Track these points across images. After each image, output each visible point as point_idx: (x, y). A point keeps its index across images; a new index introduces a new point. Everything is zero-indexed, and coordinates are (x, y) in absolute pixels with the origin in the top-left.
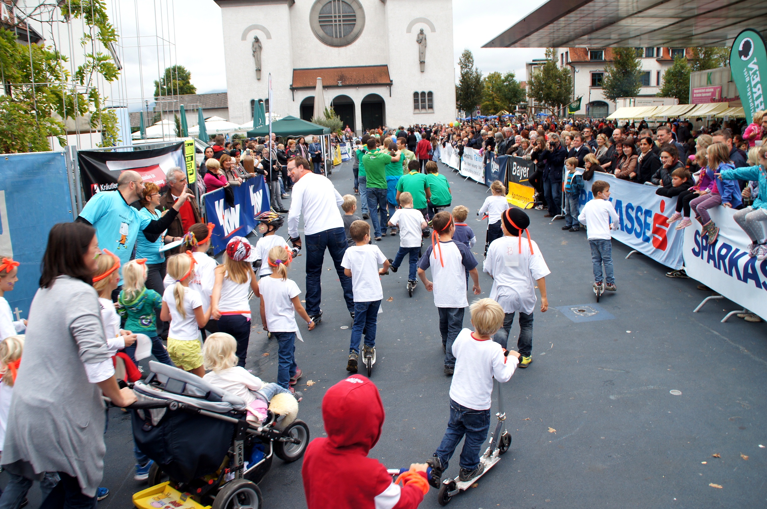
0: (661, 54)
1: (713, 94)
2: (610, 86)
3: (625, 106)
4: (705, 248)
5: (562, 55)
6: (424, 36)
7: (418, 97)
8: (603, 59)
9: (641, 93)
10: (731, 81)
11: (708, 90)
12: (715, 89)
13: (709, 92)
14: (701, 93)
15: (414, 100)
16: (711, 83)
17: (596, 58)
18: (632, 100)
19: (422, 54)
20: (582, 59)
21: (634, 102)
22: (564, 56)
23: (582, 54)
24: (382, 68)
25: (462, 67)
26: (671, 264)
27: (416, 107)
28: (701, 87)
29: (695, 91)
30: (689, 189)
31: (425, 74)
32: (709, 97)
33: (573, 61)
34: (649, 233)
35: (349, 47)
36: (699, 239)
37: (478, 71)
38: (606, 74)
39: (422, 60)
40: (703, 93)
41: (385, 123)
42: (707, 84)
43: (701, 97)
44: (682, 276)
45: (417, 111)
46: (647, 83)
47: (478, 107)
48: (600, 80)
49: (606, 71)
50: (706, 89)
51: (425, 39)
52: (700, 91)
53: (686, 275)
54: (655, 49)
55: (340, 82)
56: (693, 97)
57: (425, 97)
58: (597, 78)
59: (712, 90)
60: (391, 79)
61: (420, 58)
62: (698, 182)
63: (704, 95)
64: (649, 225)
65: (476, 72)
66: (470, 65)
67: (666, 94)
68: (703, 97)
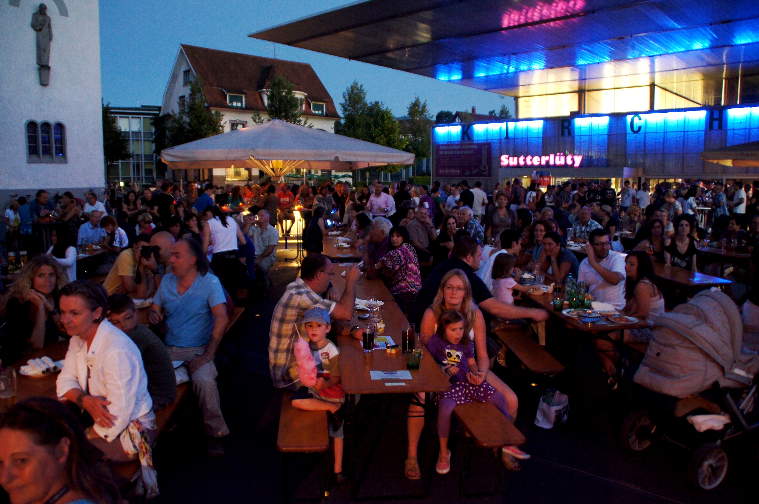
0: (304, 107)
6: (47, 19)
7: (36, 131)
12: (480, 145)
19: (43, 51)
20: (220, 104)
23: (218, 98)
27: (33, 151)
29: (441, 148)
39: (44, 63)
43: (454, 155)
45: (34, 157)
51: (49, 25)
52: (451, 148)
56: (438, 154)
57: (49, 132)
61: (39, 59)
63: (459, 152)
68: (457, 155)
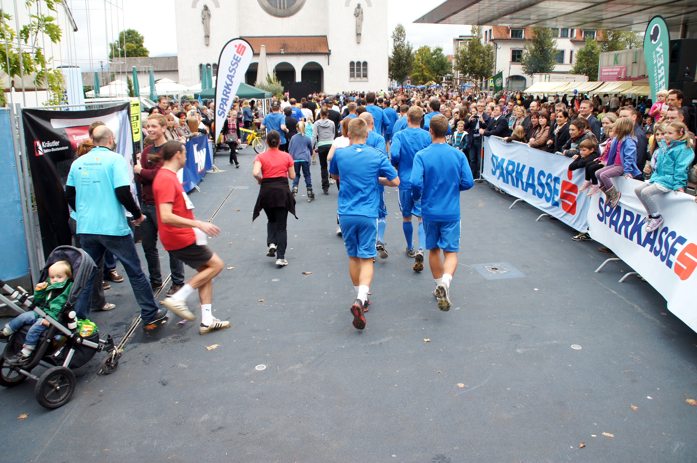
0: (575, 35)
1: (620, 73)
2: (529, 62)
3: (541, 81)
4: (607, 214)
5: (486, 32)
6: (361, 10)
7: (354, 66)
8: (523, 37)
9: (555, 70)
10: (635, 63)
11: (614, 70)
12: (621, 68)
13: (615, 72)
14: (608, 72)
15: (351, 69)
16: (617, 64)
17: (516, 36)
18: (547, 76)
19: (358, 26)
20: (504, 37)
21: (549, 77)
22: (488, 33)
23: (504, 32)
24: (322, 38)
25: (394, 40)
26: (578, 227)
27: (352, 76)
28: (608, 66)
29: (603, 70)
30: (595, 160)
31: (361, 45)
32: (615, 75)
33: (496, 38)
34: (557, 198)
35: (292, 18)
36: (603, 206)
37: (410, 44)
38: (525, 51)
39: (358, 32)
40: (611, 72)
41: (323, 90)
42: (614, 64)
43: (609, 75)
44: (586, 239)
45: (353, 79)
46: (561, 60)
47: (409, 77)
48: (519, 56)
49: (525, 48)
50: (613, 68)
51: (362, 13)
52: (608, 70)
53: (590, 238)
54: (570, 30)
55: (282, 50)
56: (601, 75)
57: (360, 66)
58: (517, 55)
59: (619, 70)
60: (330, 49)
61: (357, 30)
62: (604, 154)
63: (611, 74)
64: (558, 190)
65: (408, 45)
66: (403, 38)
67: (577, 71)
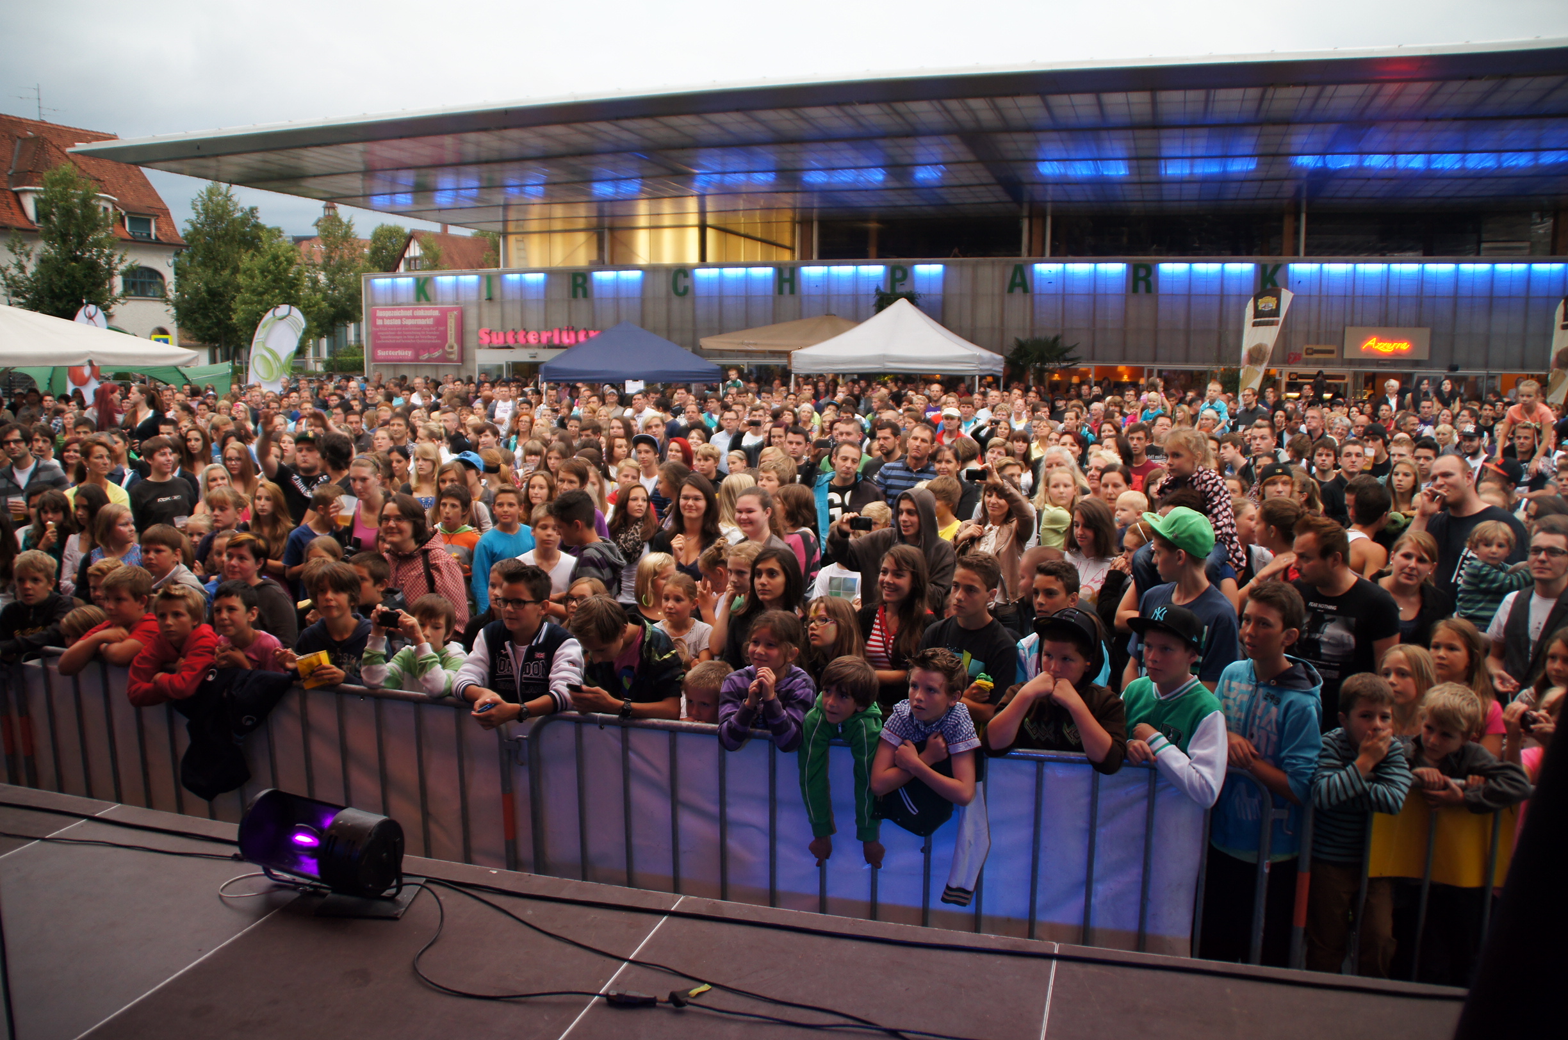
1: (443, 320)
13: (429, 317)
14: (398, 317)
16: (428, 299)
28: (396, 305)
40: (407, 318)
42: (418, 299)
43: (402, 326)
52: (397, 313)
56: (374, 324)
59: (436, 313)
63: (409, 322)
68: (406, 326)
